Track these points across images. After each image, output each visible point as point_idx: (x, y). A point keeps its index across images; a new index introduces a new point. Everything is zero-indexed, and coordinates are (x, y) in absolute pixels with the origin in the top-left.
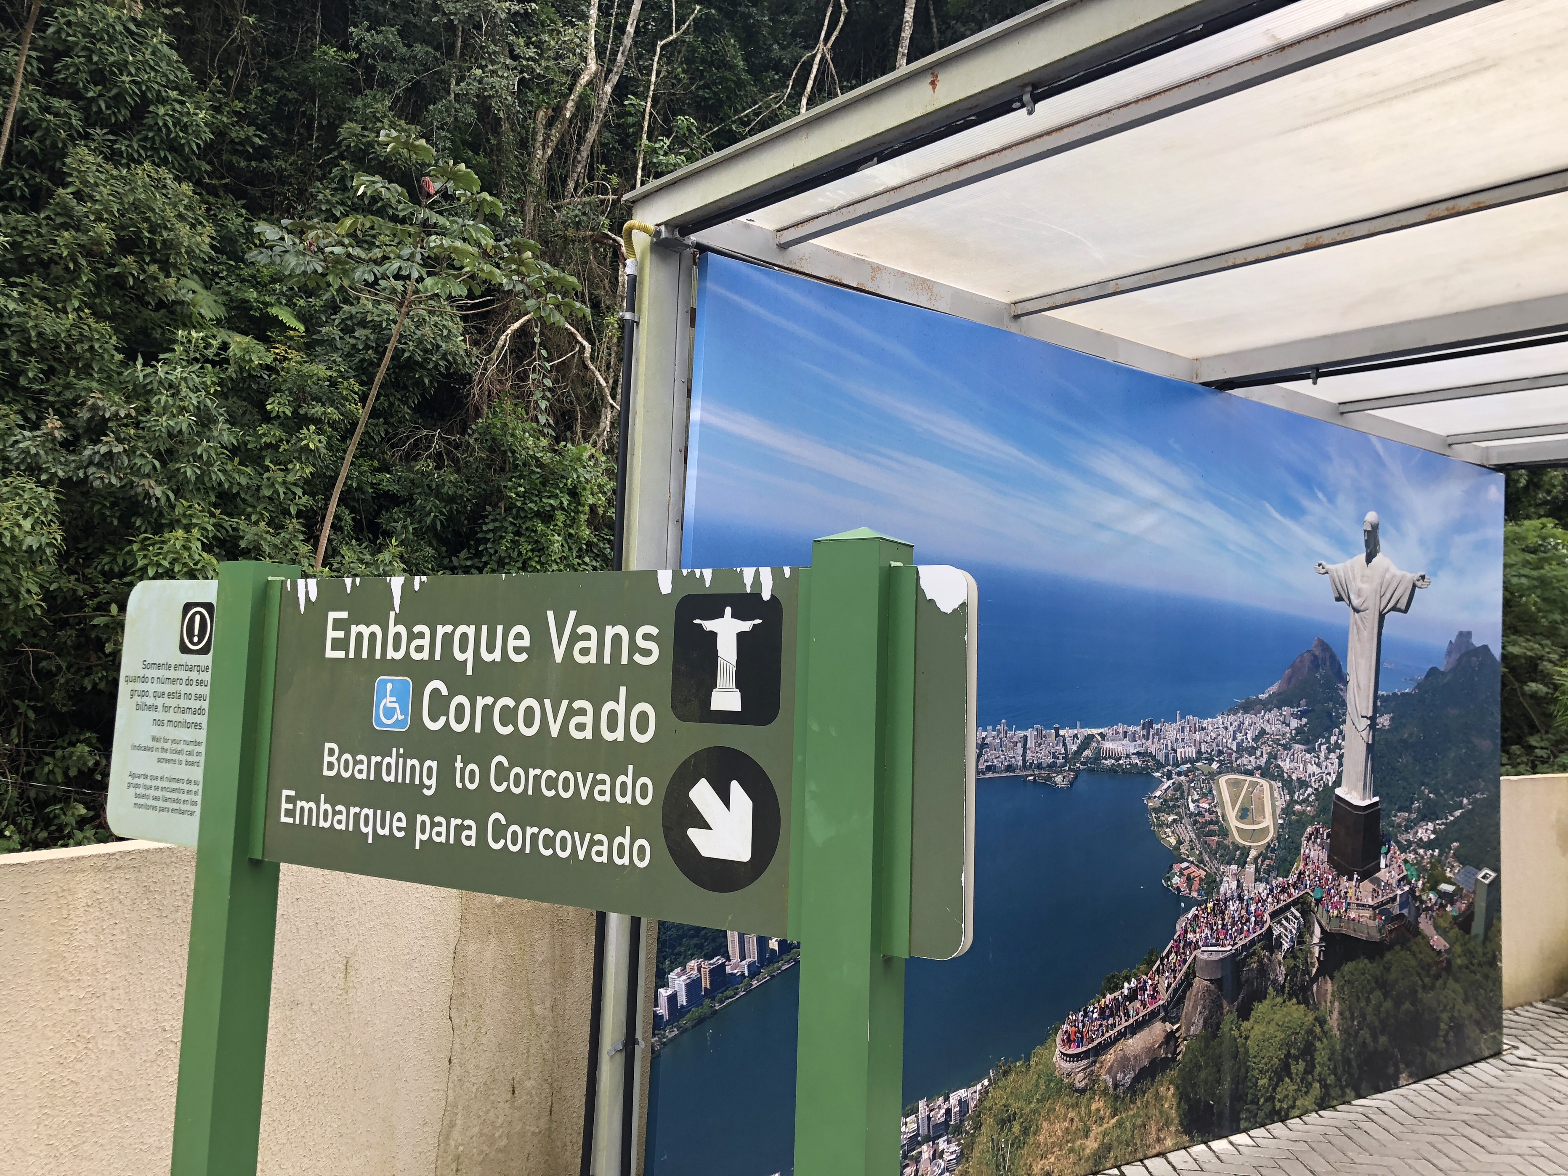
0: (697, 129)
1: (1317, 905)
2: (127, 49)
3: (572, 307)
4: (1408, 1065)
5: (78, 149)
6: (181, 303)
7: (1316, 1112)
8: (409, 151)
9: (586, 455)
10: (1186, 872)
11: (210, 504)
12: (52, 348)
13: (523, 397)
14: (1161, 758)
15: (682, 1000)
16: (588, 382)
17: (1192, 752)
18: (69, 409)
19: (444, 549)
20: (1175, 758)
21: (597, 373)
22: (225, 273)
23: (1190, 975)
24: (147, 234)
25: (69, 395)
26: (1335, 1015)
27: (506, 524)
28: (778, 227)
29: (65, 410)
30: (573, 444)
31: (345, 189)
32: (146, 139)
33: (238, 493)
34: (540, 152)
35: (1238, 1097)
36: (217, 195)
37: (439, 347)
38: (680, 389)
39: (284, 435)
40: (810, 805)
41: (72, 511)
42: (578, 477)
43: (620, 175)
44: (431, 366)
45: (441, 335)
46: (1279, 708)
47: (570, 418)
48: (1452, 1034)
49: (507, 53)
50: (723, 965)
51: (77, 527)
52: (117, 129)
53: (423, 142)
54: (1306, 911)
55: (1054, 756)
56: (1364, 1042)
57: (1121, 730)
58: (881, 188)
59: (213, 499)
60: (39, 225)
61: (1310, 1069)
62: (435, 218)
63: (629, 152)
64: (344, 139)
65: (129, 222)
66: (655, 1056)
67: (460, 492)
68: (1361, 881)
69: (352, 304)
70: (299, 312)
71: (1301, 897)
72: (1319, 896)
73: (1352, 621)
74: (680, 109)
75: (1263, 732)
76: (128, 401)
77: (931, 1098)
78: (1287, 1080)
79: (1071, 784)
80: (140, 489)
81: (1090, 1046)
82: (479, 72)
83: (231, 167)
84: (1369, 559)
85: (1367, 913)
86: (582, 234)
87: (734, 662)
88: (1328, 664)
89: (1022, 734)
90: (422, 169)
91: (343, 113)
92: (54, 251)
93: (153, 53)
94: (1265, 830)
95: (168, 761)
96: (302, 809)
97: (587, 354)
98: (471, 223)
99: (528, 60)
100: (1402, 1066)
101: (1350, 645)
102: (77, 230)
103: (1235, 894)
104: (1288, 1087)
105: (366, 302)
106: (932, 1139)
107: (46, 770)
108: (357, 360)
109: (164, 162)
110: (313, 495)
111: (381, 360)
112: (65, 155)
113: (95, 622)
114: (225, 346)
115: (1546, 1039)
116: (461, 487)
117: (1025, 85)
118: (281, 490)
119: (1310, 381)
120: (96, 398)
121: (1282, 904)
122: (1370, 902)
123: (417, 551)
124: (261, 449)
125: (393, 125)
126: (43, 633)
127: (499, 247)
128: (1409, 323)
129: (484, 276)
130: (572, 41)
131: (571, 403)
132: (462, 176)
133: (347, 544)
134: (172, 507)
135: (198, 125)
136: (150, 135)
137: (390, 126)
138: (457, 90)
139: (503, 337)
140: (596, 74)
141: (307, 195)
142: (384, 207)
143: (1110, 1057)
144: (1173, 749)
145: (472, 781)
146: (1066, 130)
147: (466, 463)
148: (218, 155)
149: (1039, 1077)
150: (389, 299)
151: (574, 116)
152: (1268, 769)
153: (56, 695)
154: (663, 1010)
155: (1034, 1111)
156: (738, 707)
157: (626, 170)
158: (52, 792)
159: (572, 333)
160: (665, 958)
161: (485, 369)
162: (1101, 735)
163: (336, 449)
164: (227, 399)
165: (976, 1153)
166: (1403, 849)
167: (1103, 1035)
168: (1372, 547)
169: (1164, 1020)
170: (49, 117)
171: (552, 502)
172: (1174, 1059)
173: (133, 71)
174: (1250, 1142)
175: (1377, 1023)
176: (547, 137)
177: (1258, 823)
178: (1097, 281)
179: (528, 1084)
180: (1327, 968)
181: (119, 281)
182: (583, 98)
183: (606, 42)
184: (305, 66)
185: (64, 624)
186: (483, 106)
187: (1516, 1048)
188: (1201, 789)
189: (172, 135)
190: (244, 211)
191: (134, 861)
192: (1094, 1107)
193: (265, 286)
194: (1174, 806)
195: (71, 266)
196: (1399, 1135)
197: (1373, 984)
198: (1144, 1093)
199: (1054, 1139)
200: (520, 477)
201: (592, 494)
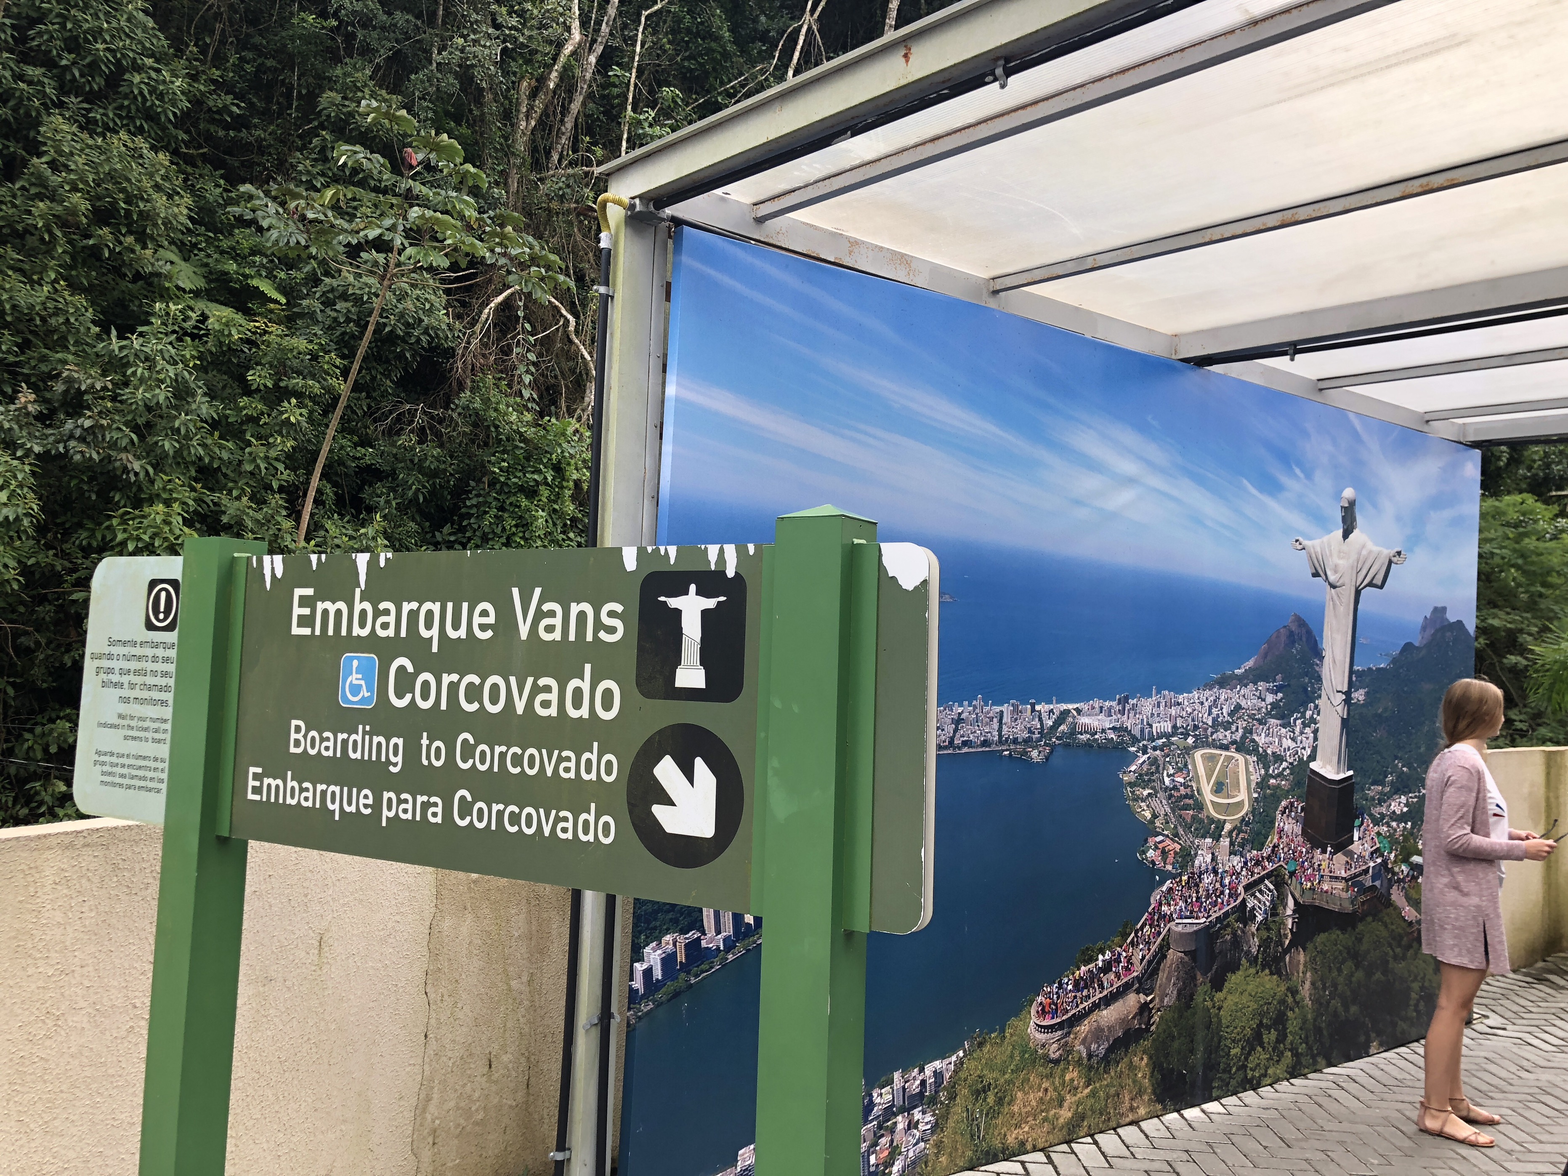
0: (682, 100)
1: (1290, 877)
2: (101, 15)
3: (555, 280)
4: (1379, 1034)
5: (52, 118)
6: (159, 275)
7: (1288, 1080)
8: (391, 121)
9: (570, 431)
10: (1160, 846)
11: (190, 478)
12: (28, 321)
13: (506, 370)
14: (1136, 732)
15: (658, 974)
16: (573, 356)
17: (1167, 727)
18: (45, 383)
19: (428, 524)
20: (1151, 733)
21: (582, 347)
22: (204, 245)
23: (1164, 947)
24: (123, 205)
25: (44, 368)
26: (1307, 985)
27: (490, 499)
28: (755, 200)
29: (41, 384)
30: (557, 419)
31: (325, 160)
32: (121, 107)
33: (219, 467)
34: (524, 123)
35: (1210, 1067)
36: (194, 166)
37: (421, 321)
38: (655, 364)
39: (265, 409)
40: (773, 781)
41: (50, 486)
42: (562, 452)
43: (604, 147)
44: (413, 340)
45: (423, 309)
46: (1255, 683)
47: (554, 392)
48: (1422, 1003)
49: (489, 21)
50: (699, 939)
51: (56, 501)
52: (92, 98)
53: (404, 112)
54: (1280, 883)
55: (1030, 731)
56: (1335, 1011)
57: (1097, 706)
58: (857, 162)
59: (193, 473)
60: (14, 196)
61: (1282, 1038)
62: (418, 188)
63: (614, 124)
64: (325, 109)
65: (104, 192)
66: (630, 1030)
67: (443, 466)
68: (1335, 853)
69: (333, 277)
70: (280, 285)
71: (1275, 870)
72: (1293, 869)
73: (1328, 597)
74: (666, 80)
75: (1238, 707)
76: (104, 374)
77: (905, 1071)
78: (1259, 1048)
79: (1047, 759)
80: (118, 464)
81: (1064, 1018)
82: (461, 41)
83: (209, 138)
84: (1346, 535)
85: (1340, 885)
86: (566, 206)
87: (698, 640)
88: (1304, 639)
89: (998, 709)
90: (404, 141)
91: (323, 82)
92: (30, 222)
93: (129, 20)
94: (1240, 804)
95: (134, 738)
96: (269, 786)
97: (571, 328)
98: (455, 194)
99: (510, 29)
100: (1373, 1035)
101: (1326, 620)
102: (52, 200)
103: (1210, 867)
104: (1260, 1056)
105: (348, 274)
106: (907, 1109)
107: (26, 746)
108: (338, 333)
109: (140, 130)
110: (294, 469)
111: (362, 333)
112: (40, 124)
113: (74, 597)
114: (204, 318)
115: (1516, 1008)
116: (444, 462)
117: (997, 59)
118: (263, 466)
119: (1288, 357)
120: (71, 370)
121: (1256, 876)
122: (1343, 875)
123: (400, 526)
124: (242, 423)
125: (373, 95)
126: (22, 609)
127: (482, 220)
128: (1386, 299)
129: (467, 249)
130: (555, 10)
131: (556, 377)
132: (445, 147)
133: (329, 518)
134: (152, 482)
135: (174, 93)
136: (126, 103)
137: (371, 96)
138: (439, 59)
139: (486, 311)
140: (580, 44)
141: (287, 165)
142: (365, 179)
143: (1084, 1028)
144: (1148, 724)
145: (438, 758)
146: (1041, 104)
147: (449, 438)
148: (195, 125)
149: (1013, 1046)
150: (371, 272)
151: (557, 86)
152: (1243, 744)
153: (35, 671)
154: (638, 984)
155: (1009, 1082)
156: (702, 685)
157: (611, 142)
158: (32, 768)
159: (556, 307)
160: (640, 933)
161: (469, 343)
162: (1077, 710)
163: (318, 423)
164: (207, 373)
165: (951, 1123)
166: (1376, 822)
167: (1077, 1006)
168: (1349, 522)
169: (1138, 992)
170: (22, 85)
171: (536, 477)
172: (1147, 1030)
173: (108, 38)
174: (1221, 1110)
175: (1349, 993)
176: (531, 108)
177: (1233, 797)
178: (1075, 256)
179: (505, 1058)
180: (1300, 939)
181: (94, 253)
182: (567, 68)
183: (590, 12)
184: (284, 34)
185: (42, 600)
186: (465, 75)
187: (1486, 1017)
188: (1177, 763)
189: (148, 104)
190: (222, 182)
191: (102, 839)
192: (1068, 1077)
193: (245, 257)
194: (1150, 780)
195: (47, 237)
196: (1369, 1103)
197: (1345, 955)
198: (1118, 1063)
199: (1029, 1109)
200: (504, 452)
201: (577, 469)
